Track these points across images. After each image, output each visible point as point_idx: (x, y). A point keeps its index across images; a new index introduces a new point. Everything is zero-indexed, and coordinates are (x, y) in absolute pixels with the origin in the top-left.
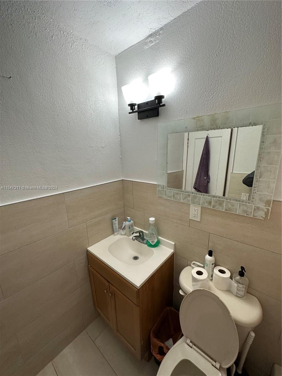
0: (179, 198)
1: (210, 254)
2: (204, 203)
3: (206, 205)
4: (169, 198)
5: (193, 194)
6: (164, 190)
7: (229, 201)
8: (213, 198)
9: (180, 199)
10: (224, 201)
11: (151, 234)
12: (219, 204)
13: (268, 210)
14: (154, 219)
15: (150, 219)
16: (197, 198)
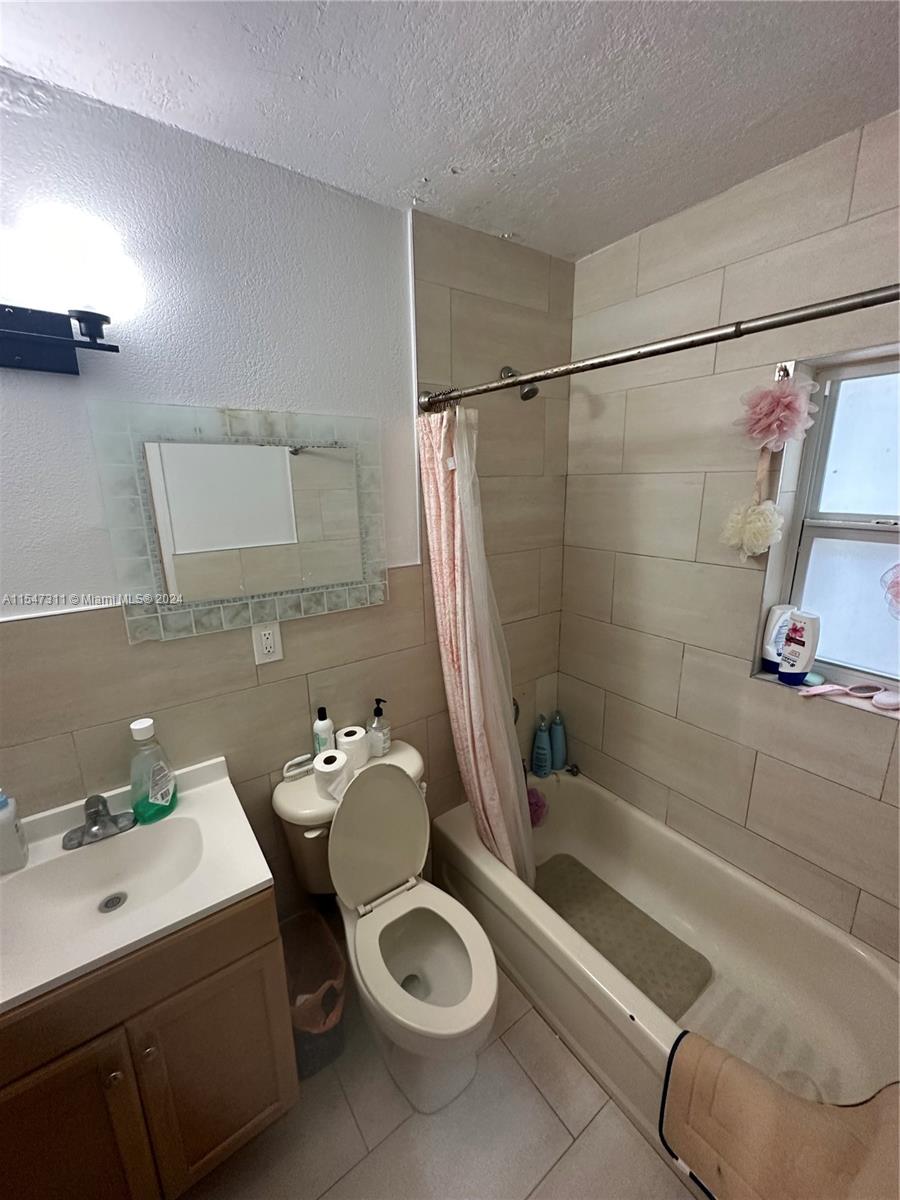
0: (215, 622)
1: (322, 715)
2: (285, 611)
3: (291, 614)
4: (183, 635)
5: (256, 600)
6: (157, 618)
7: (330, 590)
8: (300, 594)
9: (221, 624)
10: (322, 593)
11: (153, 775)
12: (315, 603)
13: (385, 584)
14: (151, 721)
15: (133, 726)
16: (268, 607)
